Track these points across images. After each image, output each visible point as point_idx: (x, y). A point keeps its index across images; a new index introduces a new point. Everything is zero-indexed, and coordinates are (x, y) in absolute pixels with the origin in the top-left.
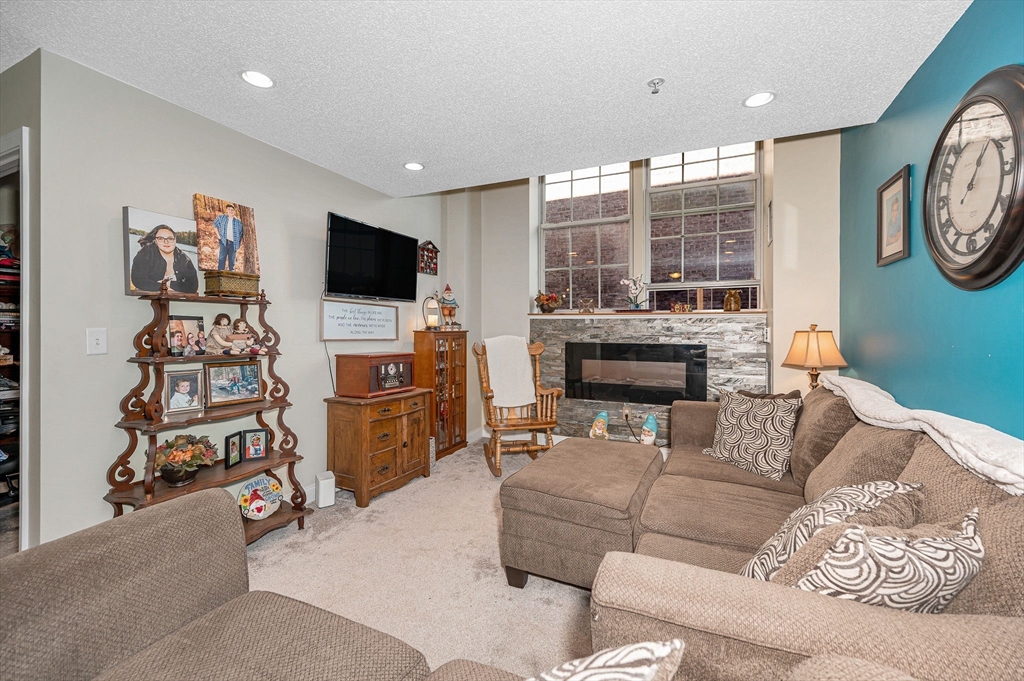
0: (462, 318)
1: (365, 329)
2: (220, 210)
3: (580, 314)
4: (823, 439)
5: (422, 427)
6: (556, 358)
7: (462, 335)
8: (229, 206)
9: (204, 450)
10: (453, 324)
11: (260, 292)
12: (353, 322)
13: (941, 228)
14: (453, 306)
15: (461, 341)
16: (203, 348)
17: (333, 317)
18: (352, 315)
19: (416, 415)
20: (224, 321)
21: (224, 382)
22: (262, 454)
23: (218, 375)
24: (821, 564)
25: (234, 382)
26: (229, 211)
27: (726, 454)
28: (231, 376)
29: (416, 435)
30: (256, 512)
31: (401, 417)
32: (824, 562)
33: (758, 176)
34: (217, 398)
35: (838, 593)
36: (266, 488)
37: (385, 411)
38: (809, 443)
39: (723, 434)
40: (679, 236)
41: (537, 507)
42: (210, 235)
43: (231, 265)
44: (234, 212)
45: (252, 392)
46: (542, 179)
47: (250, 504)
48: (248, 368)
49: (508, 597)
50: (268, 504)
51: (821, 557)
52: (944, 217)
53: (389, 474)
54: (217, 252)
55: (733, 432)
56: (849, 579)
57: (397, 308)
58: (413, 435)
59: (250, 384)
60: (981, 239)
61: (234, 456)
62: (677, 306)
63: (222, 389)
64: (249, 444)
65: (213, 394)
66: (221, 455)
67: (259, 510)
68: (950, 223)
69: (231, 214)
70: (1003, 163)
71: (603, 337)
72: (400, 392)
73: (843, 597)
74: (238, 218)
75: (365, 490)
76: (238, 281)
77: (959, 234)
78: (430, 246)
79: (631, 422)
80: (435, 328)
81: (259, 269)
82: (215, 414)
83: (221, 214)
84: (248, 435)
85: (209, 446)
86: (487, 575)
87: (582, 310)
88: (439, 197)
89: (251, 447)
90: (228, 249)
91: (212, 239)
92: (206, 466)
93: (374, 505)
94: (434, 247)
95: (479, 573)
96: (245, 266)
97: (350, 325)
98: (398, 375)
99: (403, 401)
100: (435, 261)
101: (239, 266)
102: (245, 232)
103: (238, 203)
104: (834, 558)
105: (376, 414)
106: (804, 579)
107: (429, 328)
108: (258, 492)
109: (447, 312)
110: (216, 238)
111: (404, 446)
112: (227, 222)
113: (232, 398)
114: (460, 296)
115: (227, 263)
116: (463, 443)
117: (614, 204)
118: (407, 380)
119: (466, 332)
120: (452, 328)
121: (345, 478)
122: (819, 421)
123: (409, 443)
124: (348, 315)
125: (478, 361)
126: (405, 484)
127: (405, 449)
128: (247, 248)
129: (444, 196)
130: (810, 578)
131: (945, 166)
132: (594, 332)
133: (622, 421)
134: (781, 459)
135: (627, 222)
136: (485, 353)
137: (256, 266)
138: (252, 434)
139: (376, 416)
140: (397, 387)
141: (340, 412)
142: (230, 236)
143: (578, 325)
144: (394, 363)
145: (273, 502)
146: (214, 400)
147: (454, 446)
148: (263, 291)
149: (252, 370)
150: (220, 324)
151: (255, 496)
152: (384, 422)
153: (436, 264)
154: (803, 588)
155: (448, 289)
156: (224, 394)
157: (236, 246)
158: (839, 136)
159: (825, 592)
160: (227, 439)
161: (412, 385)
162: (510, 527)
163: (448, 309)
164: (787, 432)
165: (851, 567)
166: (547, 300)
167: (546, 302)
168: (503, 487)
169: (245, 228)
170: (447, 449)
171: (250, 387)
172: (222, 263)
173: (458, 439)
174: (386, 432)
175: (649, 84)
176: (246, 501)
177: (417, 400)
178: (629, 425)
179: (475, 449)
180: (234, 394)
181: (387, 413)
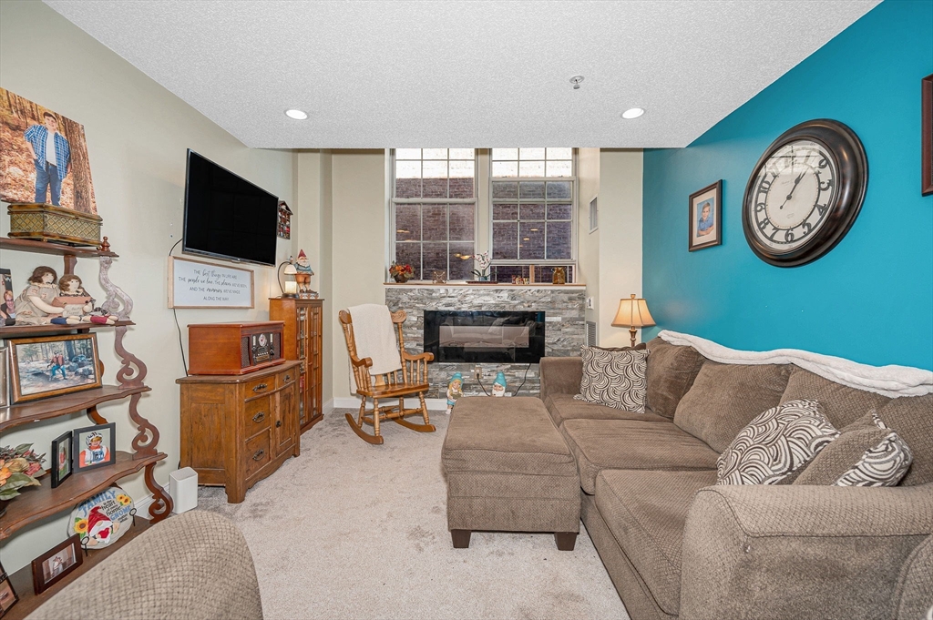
0: (315, 285)
1: (219, 295)
2: (33, 118)
3: (433, 284)
4: (676, 377)
5: (292, 401)
6: (412, 326)
7: (319, 303)
8: (46, 114)
9: (26, 465)
10: (307, 291)
11: (102, 240)
12: (206, 286)
13: (759, 225)
14: (309, 273)
15: (318, 310)
16: (12, 316)
17: (184, 279)
18: (205, 278)
19: (287, 391)
20: (48, 278)
21: (40, 364)
22: (105, 458)
23: (31, 354)
24: (859, 464)
25: (57, 364)
26: (47, 122)
27: (597, 397)
28: (51, 355)
29: (287, 412)
30: (99, 539)
31: (273, 394)
32: (861, 462)
33: (574, 178)
34: (30, 388)
35: (872, 483)
36: (111, 503)
37: (260, 388)
38: (665, 382)
39: (591, 381)
40: (516, 221)
41: (487, 467)
42: (20, 150)
43: (55, 198)
44: (56, 125)
45: (85, 376)
46: (393, 152)
47: (89, 530)
48: (77, 344)
49: (461, 560)
50: (116, 523)
51: (859, 459)
52: (762, 216)
53: (264, 460)
54: (33, 176)
55: (600, 379)
56: (884, 471)
57: (252, 272)
58: (284, 412)
59: (81, 365)
60: (798, 233)
61: (63, 465)
62: (517, 279)
63: (38, 374)
64: (83, 446)
65: (24, 382)
66: (47, 465)
67: (104, 534)
68: (767, 221)
69: (52, 128)
70: (820, 183)
71: (458, 305)
72: (271, 366)
73: (875, 485)
74: (62, 135)
75: (239, 481)
76: (71, 222)
77: (776, 229)
78: (284, 207)
79: (481, 381)
80: (294, 296)
81: (95, 209)
82: (27, 412)
83: (36, 123)
84: (83, 437)
85: (32, 458)
86: (427, 544)
87: (435, 281)
88: (290, 154)
89: (88, 451)
90: (49, 176)
91: (23, 157)
92: (32, 488)
93: (252, 497)
94: (287, 208)
95: (418, 544)
96: (76, 203)
97: (203, 290)
98: (270, 346)
99: (277, 376)
100: (288, 223)
101: (67, 200)
102: (73, 155)
103: (61, 114)
104: (871, 457)
105: (251, 392)
106: (842, 479)
107: (286, 296)
108: (100, 511)
109: (301, 279)
110: (29, 156)
111: (278, 425)
112: (45, 136)
113: (53, 386)
114: (314, 262)
115: (49, 194)
116: (319, 416)
117: (460, 187)
118: (276, 351)
119: (322, 300)
120: (309, 296)
121: (208, 472)
122: (672, 364)
123: (281, 421)
124: (201, 278)
125: (345, 330)
126: (278, 468)
127: (278, 429)
128: (77, 178)
129: (295, 154)
130: (847, 477)
131: (763, 181)
132: (448, 300)
133: (474, 379)
134: (640, 396)
135: (473, 204)
136: (350, 322)
137: (92, 205)
138: (90, 433)
139: (251, 395)
140: (267, 360)
141: (200, 394)
142: (51, 157)
143: (434, 295)
144: (264, 334)
145: (123, 519)
146: (24, 392)
147: (313, 420)
148: (105, 239)
149: (84, 347)
150: (41, 281)
151: (95, 517)
152: (258, 401)
153: (288, 227)
154: (840, 484)
155: (302, 254)
156: (40, 382)
157: (61, 173)
158: (642, 153)
159: (861, 485)
160: (55, 445)
161: (281, 356)
162: (457, 490)
163: (304, 277)
164: (643, 376)
165: (888, 461)
166: (402, 271)
167: (401, 273)
168: (447, 450)
169: (73, 150)
170: (307, 424)
171: (81, 370)
172: (40, 194)
173: (315, 413)
174: (260, 412)
175: (571, 80)
176: (82, 526)
177: (287, 373)
178: (480, 383)
179: (334, 420)
180: (57, 380)
181: (262, 390)
